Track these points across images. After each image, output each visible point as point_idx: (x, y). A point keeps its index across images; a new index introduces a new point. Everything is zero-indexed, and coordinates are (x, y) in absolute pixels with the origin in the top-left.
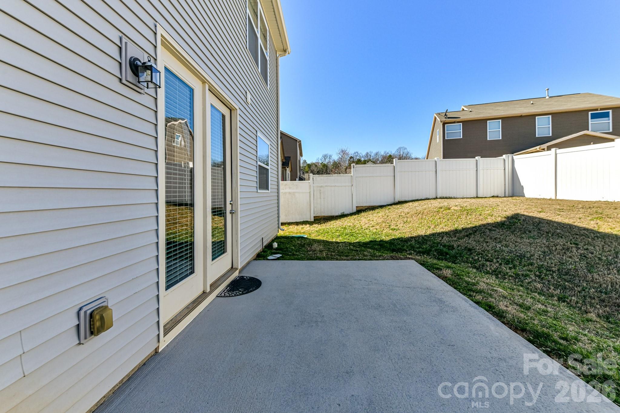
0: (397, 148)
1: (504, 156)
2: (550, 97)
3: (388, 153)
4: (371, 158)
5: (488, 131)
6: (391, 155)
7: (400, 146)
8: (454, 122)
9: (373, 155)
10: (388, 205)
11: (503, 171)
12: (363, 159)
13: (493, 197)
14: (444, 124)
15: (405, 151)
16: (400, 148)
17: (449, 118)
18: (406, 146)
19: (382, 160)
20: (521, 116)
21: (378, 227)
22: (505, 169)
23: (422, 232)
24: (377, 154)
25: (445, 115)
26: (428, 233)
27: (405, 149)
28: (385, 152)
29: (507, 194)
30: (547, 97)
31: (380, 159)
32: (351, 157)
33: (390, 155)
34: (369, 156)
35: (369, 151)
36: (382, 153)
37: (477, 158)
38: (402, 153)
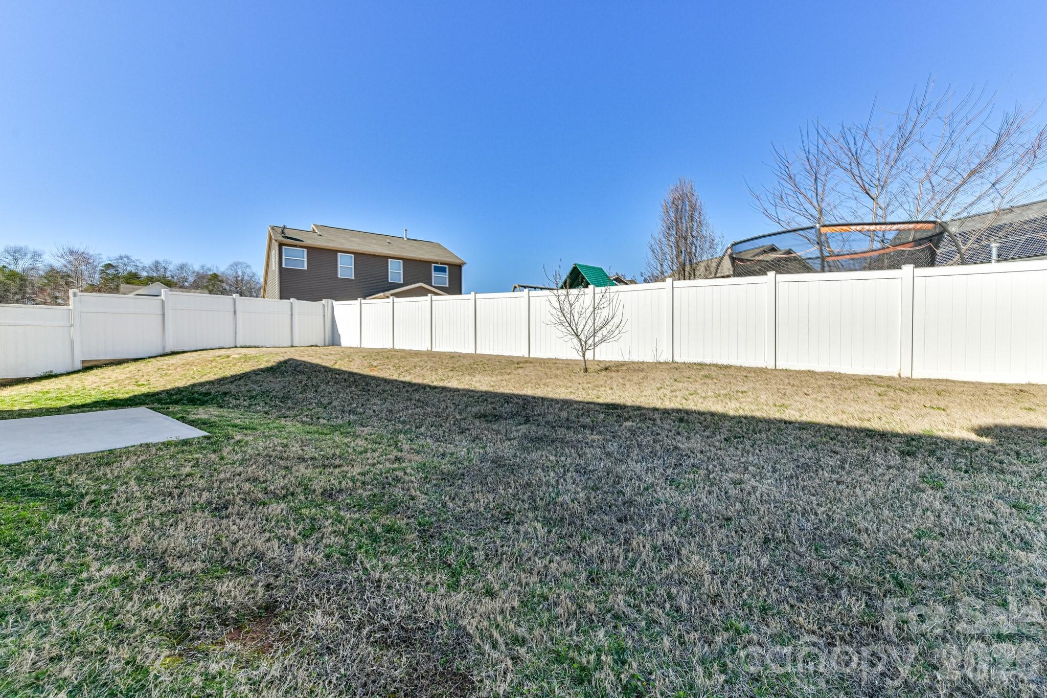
0: (231, 262)
1: (324, 301)
2: (408, 239)
3: (209, 269)
4: (168, 274)
5: (339, 265)
6: (218, 274)
7: (236, 260)
8: (295, 246)
9: (171, 267)
10: (150, 357)
11: (322, 317)
12: (144, 274)
13: (312, 346)
14: (281, 245)
15: (248, 271)
16: (237, 264)
17: (288, 238)
18: (250, 263)
19: (194, 282)
20: (374, 255)
21: (116, 385)
22: (324, 316)
23: (181, 384)
24: (182, 267)
25: (283, 232)
26: (189, 383)
27: (248, 266)
28: (203, 267)
29: (327, 344)
30: (405, 239)
31: (191, 279)
32: (109, 266)
33: (215, 274)
34: (162, 270)
35: (160, 259)
36: (197, 268)
37: (292, 300)
38: (240, 273)
